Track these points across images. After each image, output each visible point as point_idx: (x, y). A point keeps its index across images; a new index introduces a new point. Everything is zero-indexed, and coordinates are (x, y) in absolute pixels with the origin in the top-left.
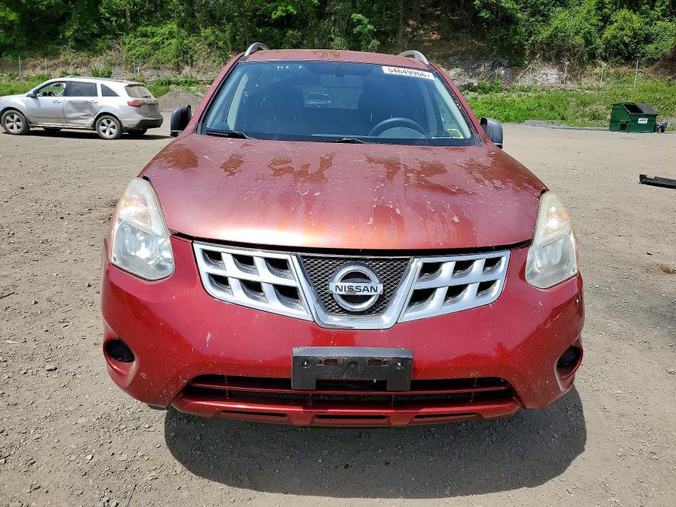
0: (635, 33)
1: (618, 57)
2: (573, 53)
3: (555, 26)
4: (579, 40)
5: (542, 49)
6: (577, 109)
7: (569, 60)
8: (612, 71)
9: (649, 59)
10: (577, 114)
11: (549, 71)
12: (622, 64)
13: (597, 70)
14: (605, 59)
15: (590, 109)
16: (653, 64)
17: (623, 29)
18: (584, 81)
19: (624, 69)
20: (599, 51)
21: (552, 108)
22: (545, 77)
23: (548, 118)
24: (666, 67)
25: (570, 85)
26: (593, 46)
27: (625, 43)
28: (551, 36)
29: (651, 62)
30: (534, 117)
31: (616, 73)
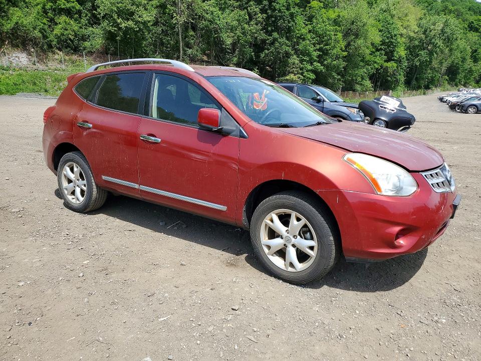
0: (75, 33)
1: (69, 49)
2: (35, 43)
3: (15, 21)
4: (37, 34)
5: (9, 38)
6: (54, 84)
7: (34, 48)
8: (67, 58)
9: (89, 52)
10: (56, 88)
11: (19, 55)
12: (72, 53)
13: (56, 56)
14: (60, 50)
15: (63, 84)
16: (92, 55)
17: (67, 30)
18: (50, 64)
19: (74, 57)
20: (54, 43)
21: (35, 84)
22: (17, 59)
23: (33, 91)
24: (100, 57)
25: (40, 67)
26: (48, 40)
27: (70, 39)
28: (13, 28)
29: (90, 53)
30: (22, 90)
31: (70, 59)
